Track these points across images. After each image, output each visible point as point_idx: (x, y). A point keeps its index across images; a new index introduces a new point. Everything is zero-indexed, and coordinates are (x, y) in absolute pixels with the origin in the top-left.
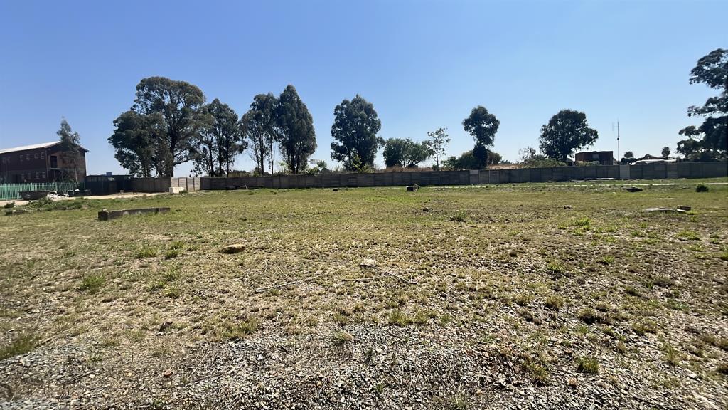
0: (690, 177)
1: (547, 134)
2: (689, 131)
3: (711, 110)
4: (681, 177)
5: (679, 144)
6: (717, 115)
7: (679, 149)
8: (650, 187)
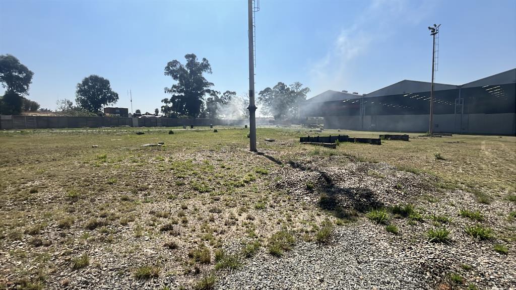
0: (167, 126)
1: (81, 91)
2: (166, 101)
3: (174, 91)
4: (163, 126)
5: (162, 107)
6: (176, 94)
7: (162, 110)
8: (148, 132)
